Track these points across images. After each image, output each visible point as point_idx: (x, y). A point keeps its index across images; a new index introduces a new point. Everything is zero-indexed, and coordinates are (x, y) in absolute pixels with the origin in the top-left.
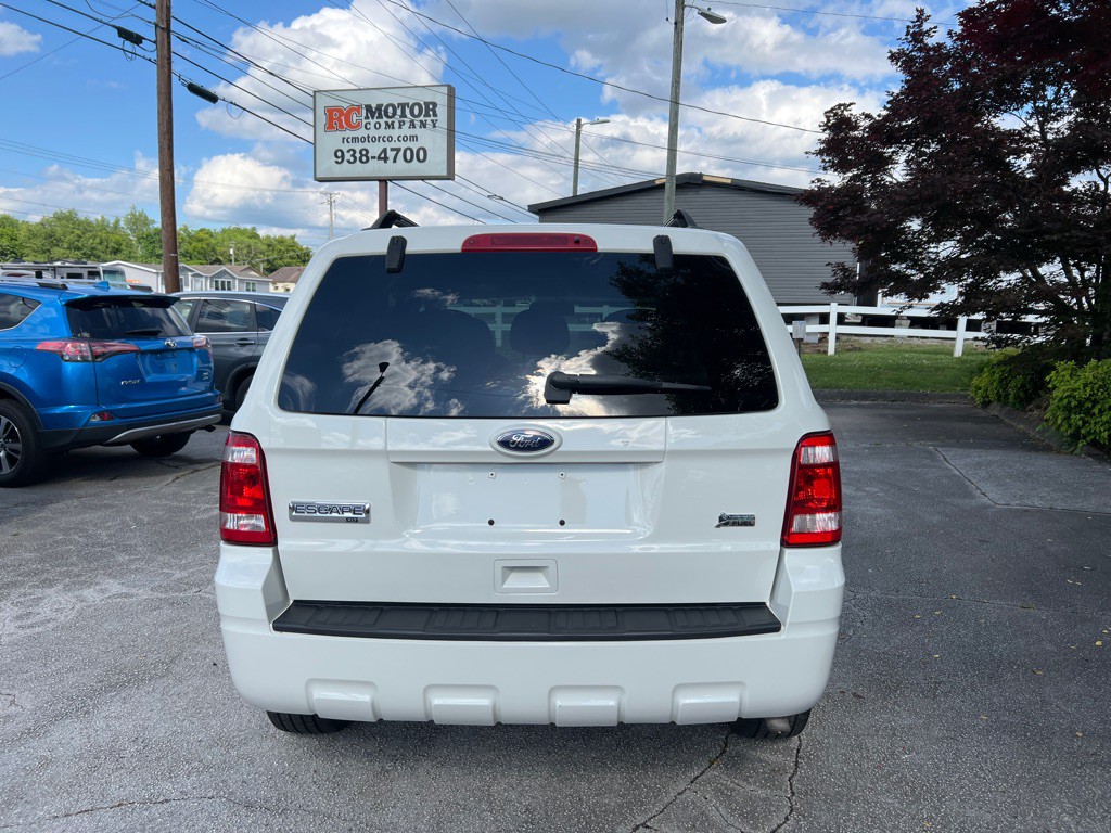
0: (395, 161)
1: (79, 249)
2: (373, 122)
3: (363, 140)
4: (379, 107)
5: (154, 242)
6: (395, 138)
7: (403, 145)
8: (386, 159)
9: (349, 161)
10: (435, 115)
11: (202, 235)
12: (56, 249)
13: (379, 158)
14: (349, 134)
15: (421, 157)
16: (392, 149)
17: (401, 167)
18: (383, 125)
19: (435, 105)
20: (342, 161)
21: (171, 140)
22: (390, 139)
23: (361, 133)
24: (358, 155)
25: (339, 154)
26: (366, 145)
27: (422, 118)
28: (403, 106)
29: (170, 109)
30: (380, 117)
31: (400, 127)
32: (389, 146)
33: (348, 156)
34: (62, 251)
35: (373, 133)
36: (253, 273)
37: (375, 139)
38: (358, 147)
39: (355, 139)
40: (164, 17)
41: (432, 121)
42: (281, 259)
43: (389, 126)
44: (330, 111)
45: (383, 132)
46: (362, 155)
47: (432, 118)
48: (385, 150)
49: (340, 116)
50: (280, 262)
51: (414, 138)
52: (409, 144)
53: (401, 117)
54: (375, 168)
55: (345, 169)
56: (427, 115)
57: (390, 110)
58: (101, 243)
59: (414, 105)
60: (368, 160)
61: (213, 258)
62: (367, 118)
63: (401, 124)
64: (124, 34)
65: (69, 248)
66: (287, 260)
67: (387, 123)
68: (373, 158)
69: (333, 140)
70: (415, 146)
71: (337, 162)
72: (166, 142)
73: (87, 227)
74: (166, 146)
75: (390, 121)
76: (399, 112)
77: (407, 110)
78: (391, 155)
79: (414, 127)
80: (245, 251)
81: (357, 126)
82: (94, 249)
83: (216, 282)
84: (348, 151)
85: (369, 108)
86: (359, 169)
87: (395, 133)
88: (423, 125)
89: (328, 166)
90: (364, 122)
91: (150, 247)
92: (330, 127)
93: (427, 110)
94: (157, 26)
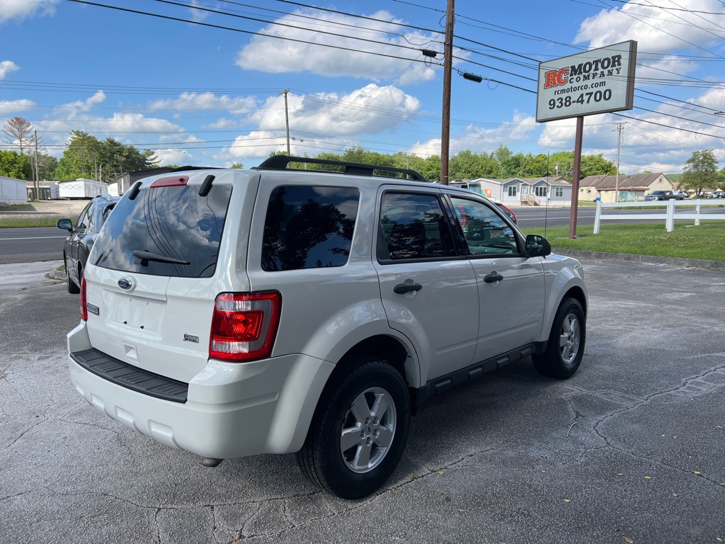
0: (588, 102)
1: (469, 172)
2: (575, 77)
3: (568, 91)
4: (580, 66)
5: (510, 165)
6: (589, 86)
7: (594, 90)
8: (582, 102)
9: (558, 107)
10: (619, 64)
11: (540, 159)
12: (458, 173)
13: (578, 102)
14: (559, 88)
15: (607, 97)
16: (587, 94)
17: (593, 105)
18: (582, 78)
19: (619, 57)
20: (554, 107)
21: (449, 109)
22: (586, 87)
23: (568, 86)
24: (564, 102)
25: (552, 102)
26: (570, 94)
27: (610, 68)
28: (596, 62)
29: (450, 91)
30: (580, 73)
31: (593, 78)
32: (585, 92)
33: (557, 103)
34: (461, 174)
35: (575, 84)
36: (564, 182)
37: (576, 89)
38: (564, 96)
39: (563, 91)
40: (449, 38)
41: (617, 69)
42: (590, 171)
43: (586, 78)
44: (548, 75)
45: (582, 83)
46: (567, 101)
47: (617, 67)
48: (582, 95)
49: (554, 77)
50: (589, 173)
51: (603, 84)
52: (599, 89)
53: (595, 70)
54: (576, 108)
55: (556, 112)
56: (614, 65)
57: (588, 67)
58: (482, 168)
59: (605, 60)
60: (570, 104)
61: (545, 173)
62: (571, 75)
63: (594, 75)
64: (426, 53)
65: (465, 172)
66: (594, 171)
67: (584, 76)
68: (574, 102)
69: (549, 94)
70: (603, 89)
71: (550, 108)
72: (446, 111)
73: (474, 159)
74: (446, 113)
75: (587, 74)
76: (594, 67)
77: (600, 65)
78: (586, 98)
79: (604, 76)
80: (566, 167)
81: (565, 82)
82: (477, 171)
83: (537, 188)
84: (558, 100)
85: (573, 68)
86: (565, 111)
87: (589, 83)
88: (610, 73)
89: (546, 112)
90: (570, 78)
91: (508, 169)
92: (547, 85)
93: (614, 61)
94: (445, 43)
